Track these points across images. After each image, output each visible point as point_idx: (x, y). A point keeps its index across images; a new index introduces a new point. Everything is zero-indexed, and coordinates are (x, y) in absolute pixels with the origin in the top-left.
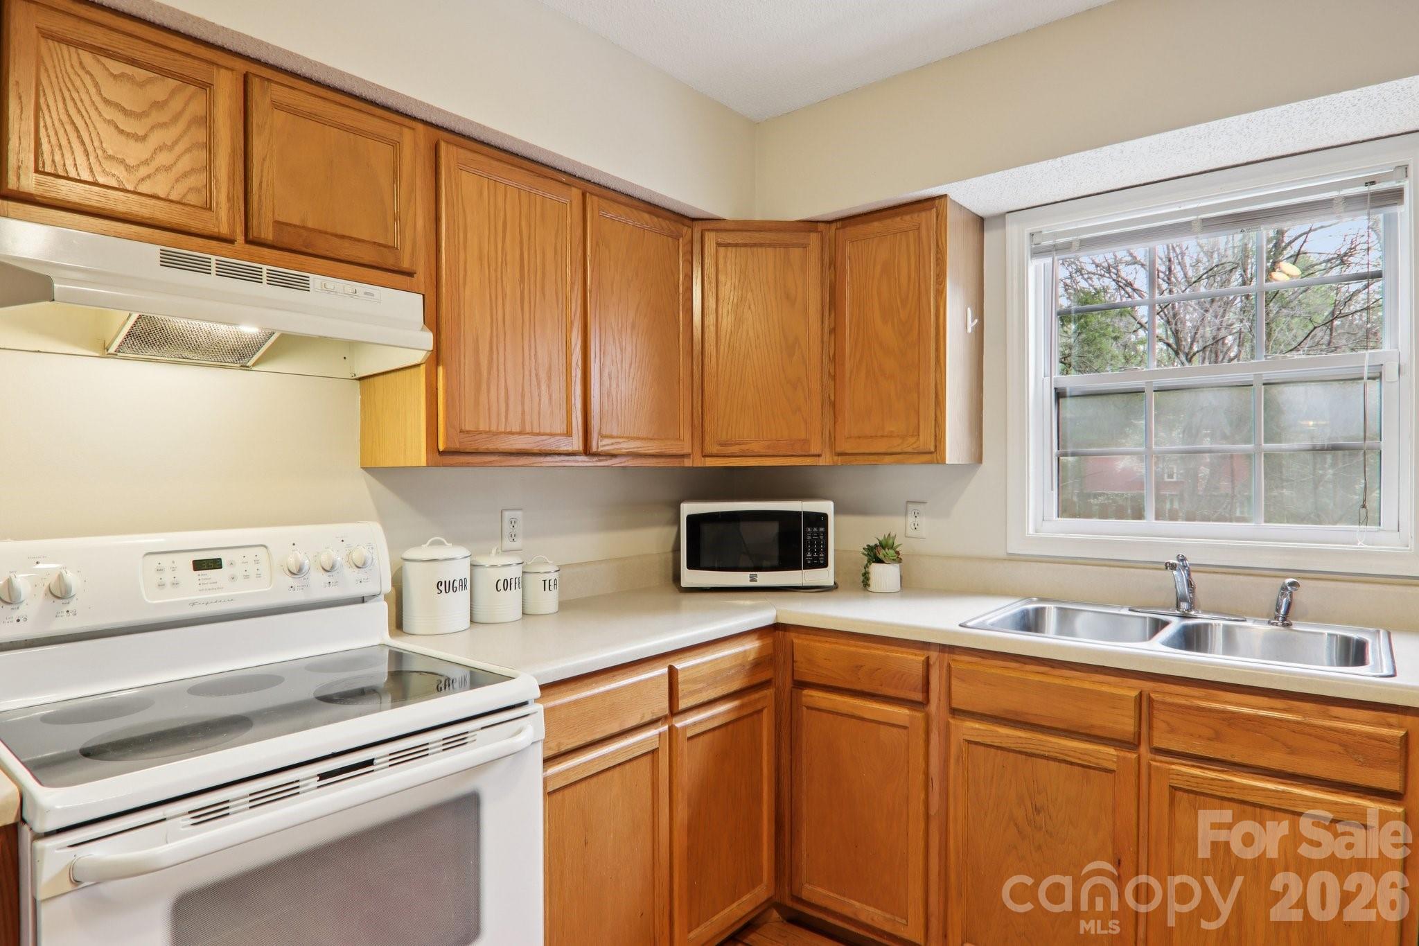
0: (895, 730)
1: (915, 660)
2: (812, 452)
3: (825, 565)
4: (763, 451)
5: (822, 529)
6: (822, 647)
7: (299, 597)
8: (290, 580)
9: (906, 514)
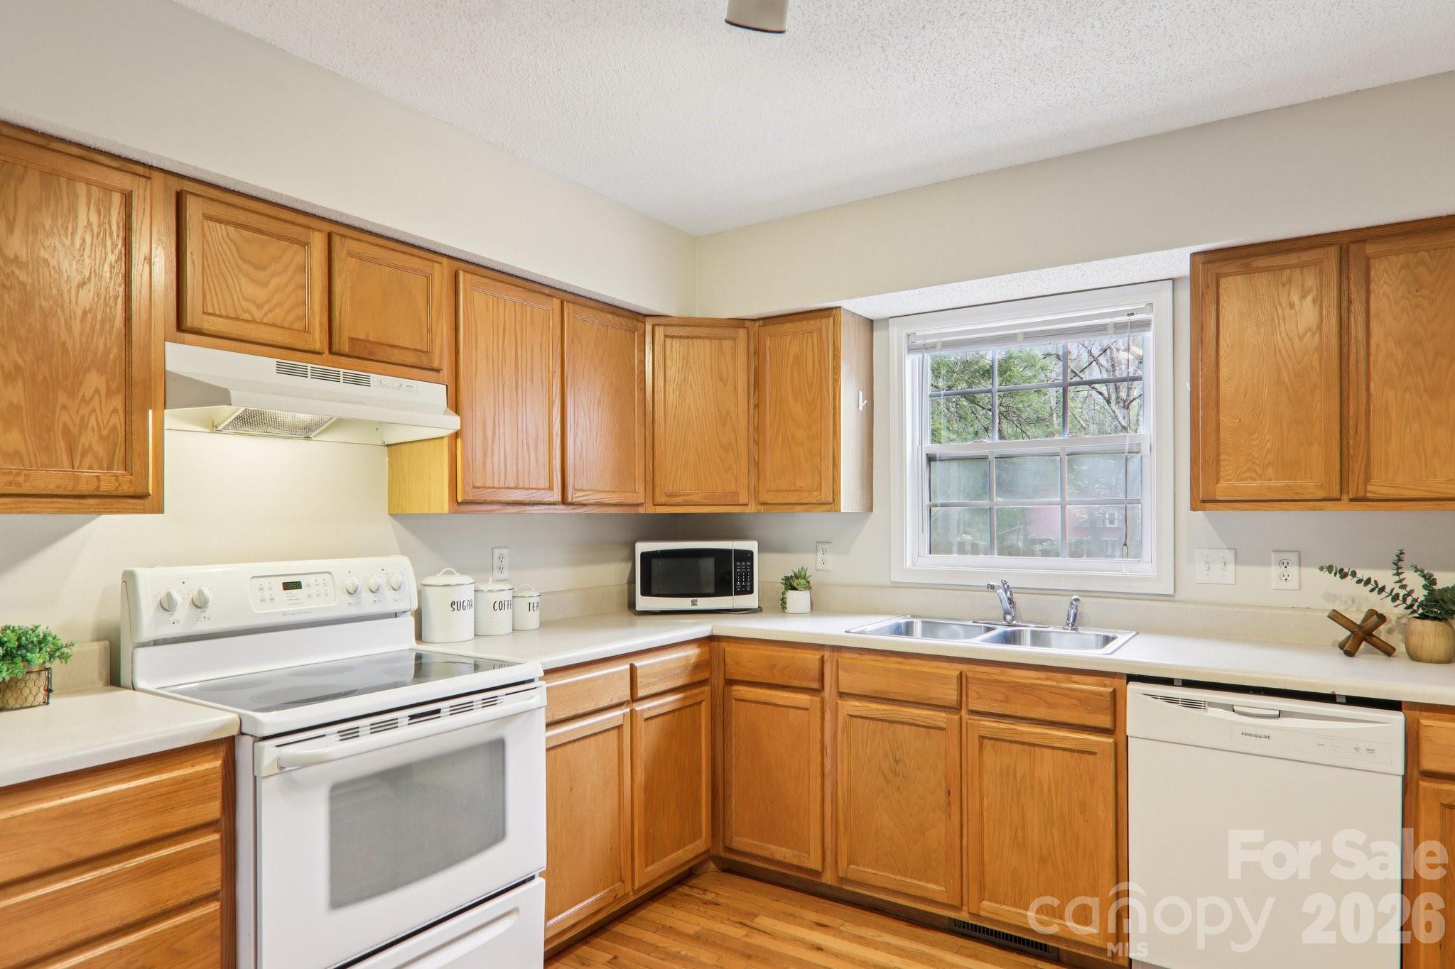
0: (800, 712)
1: (812, 658)
2: (740, 502)
3: (751, 592)
4: (702, 501)
5: (748, 563)
6: (747, 652)
7: (354, 611)
8: (348, 599)
9: (817, 552)
